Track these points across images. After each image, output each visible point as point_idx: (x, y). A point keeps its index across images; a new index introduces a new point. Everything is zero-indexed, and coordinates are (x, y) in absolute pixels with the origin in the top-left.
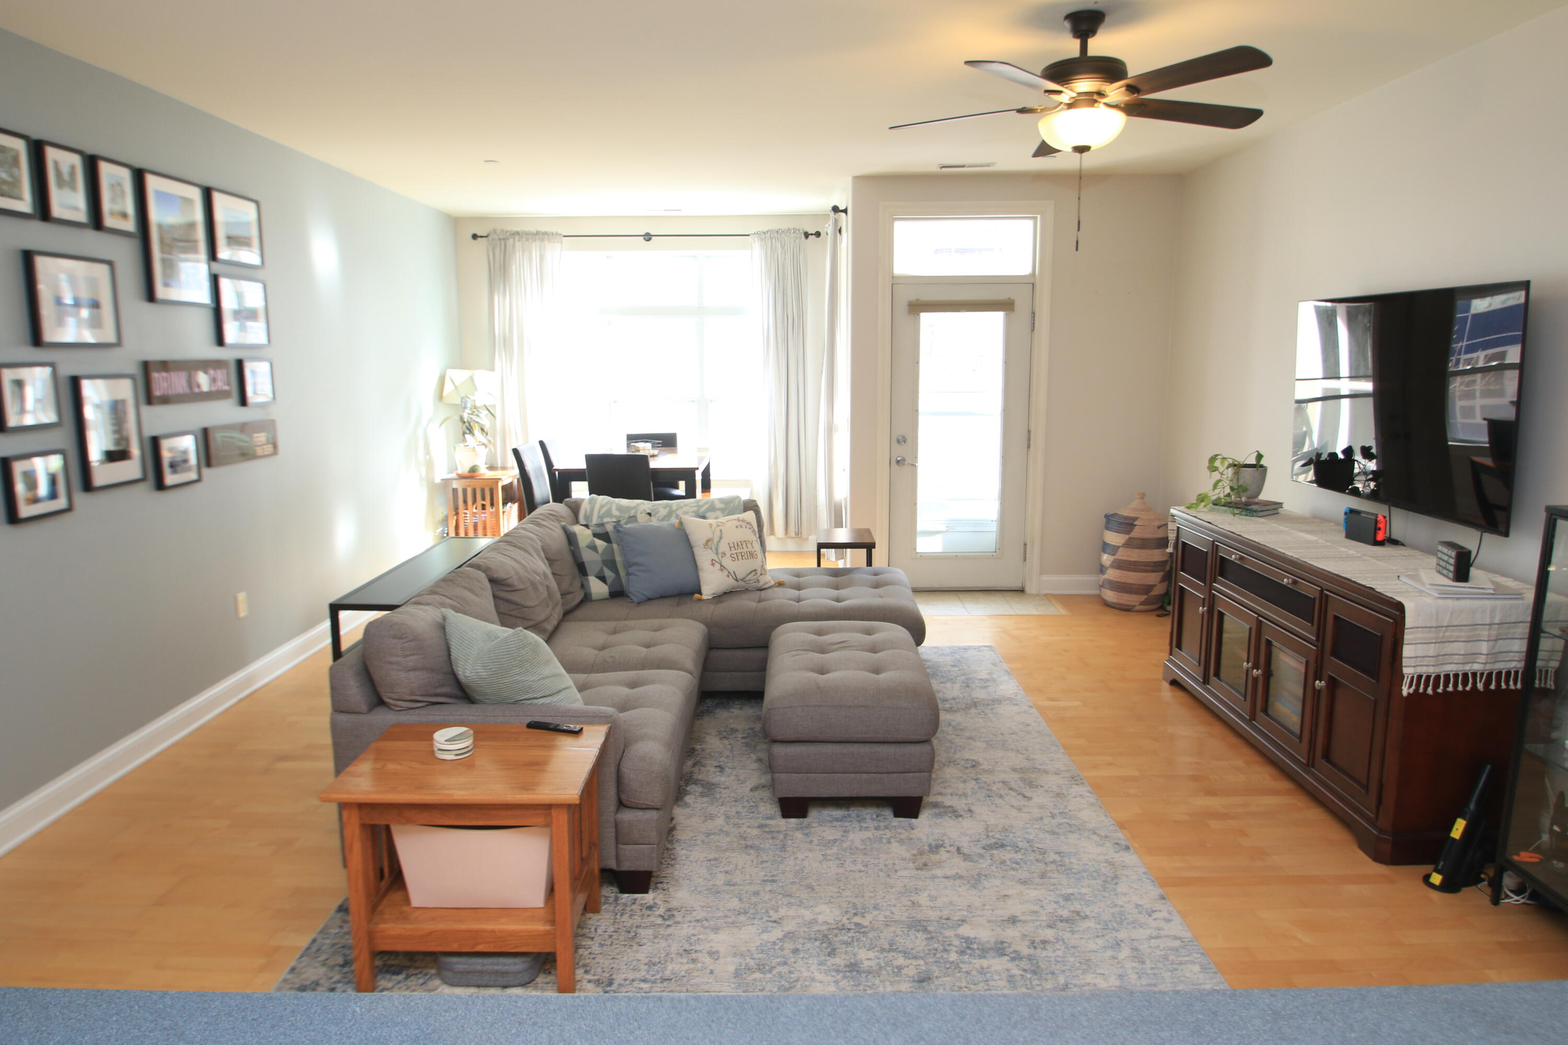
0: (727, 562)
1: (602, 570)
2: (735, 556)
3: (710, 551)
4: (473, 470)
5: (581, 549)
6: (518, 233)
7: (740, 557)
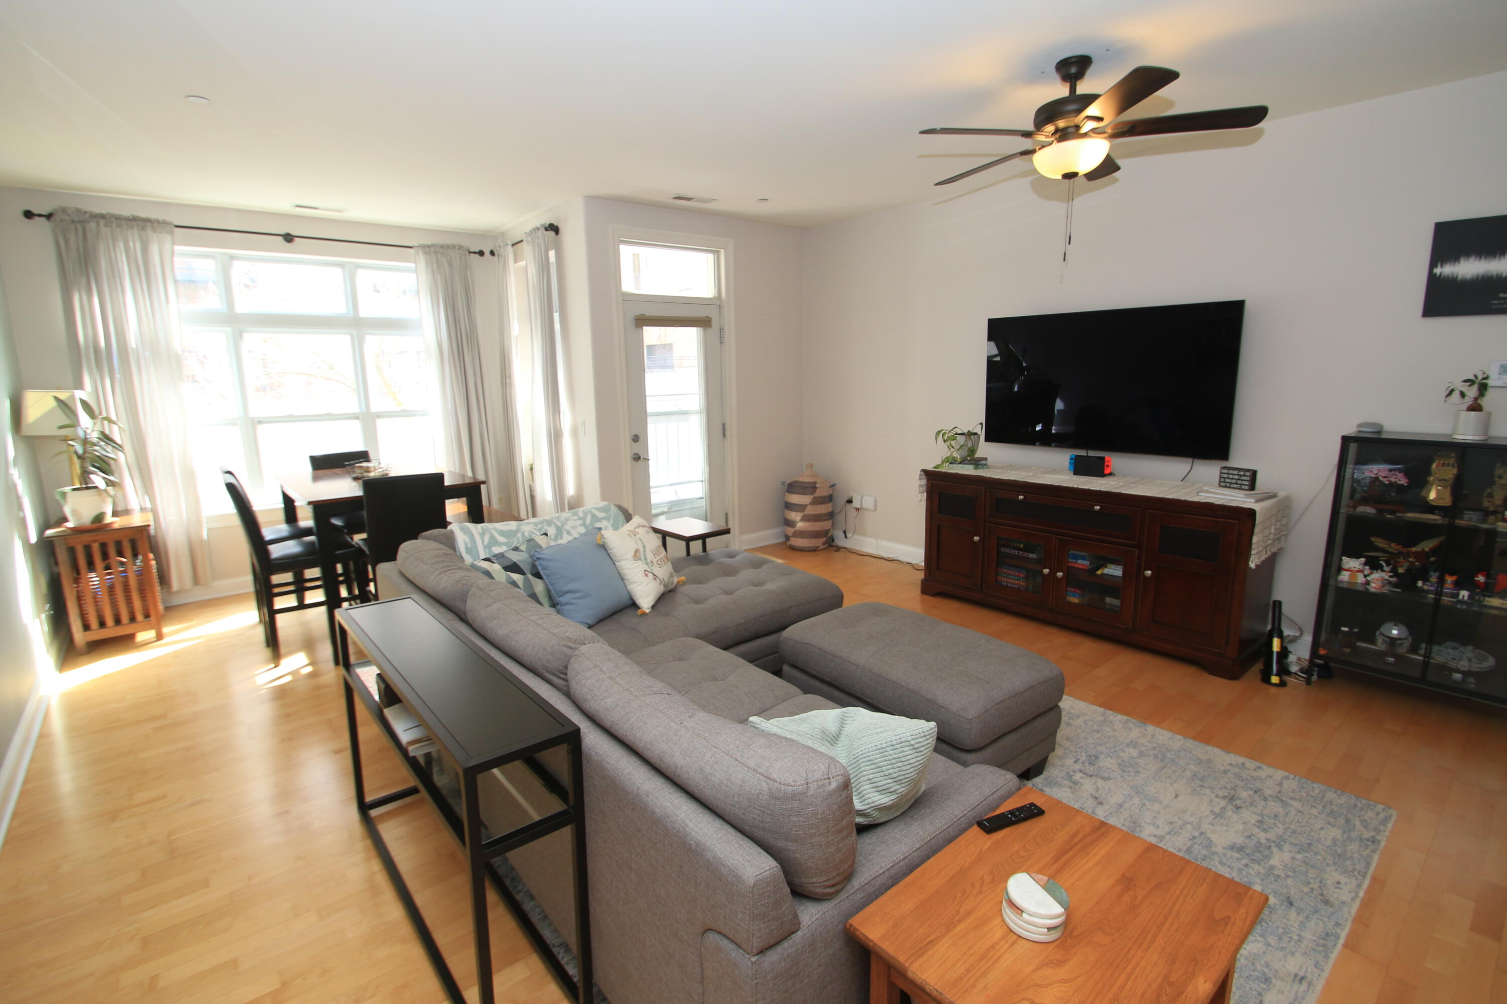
0: (656, 570)
3: (641, 562)
4: (99, 518)
6: (102, 216)
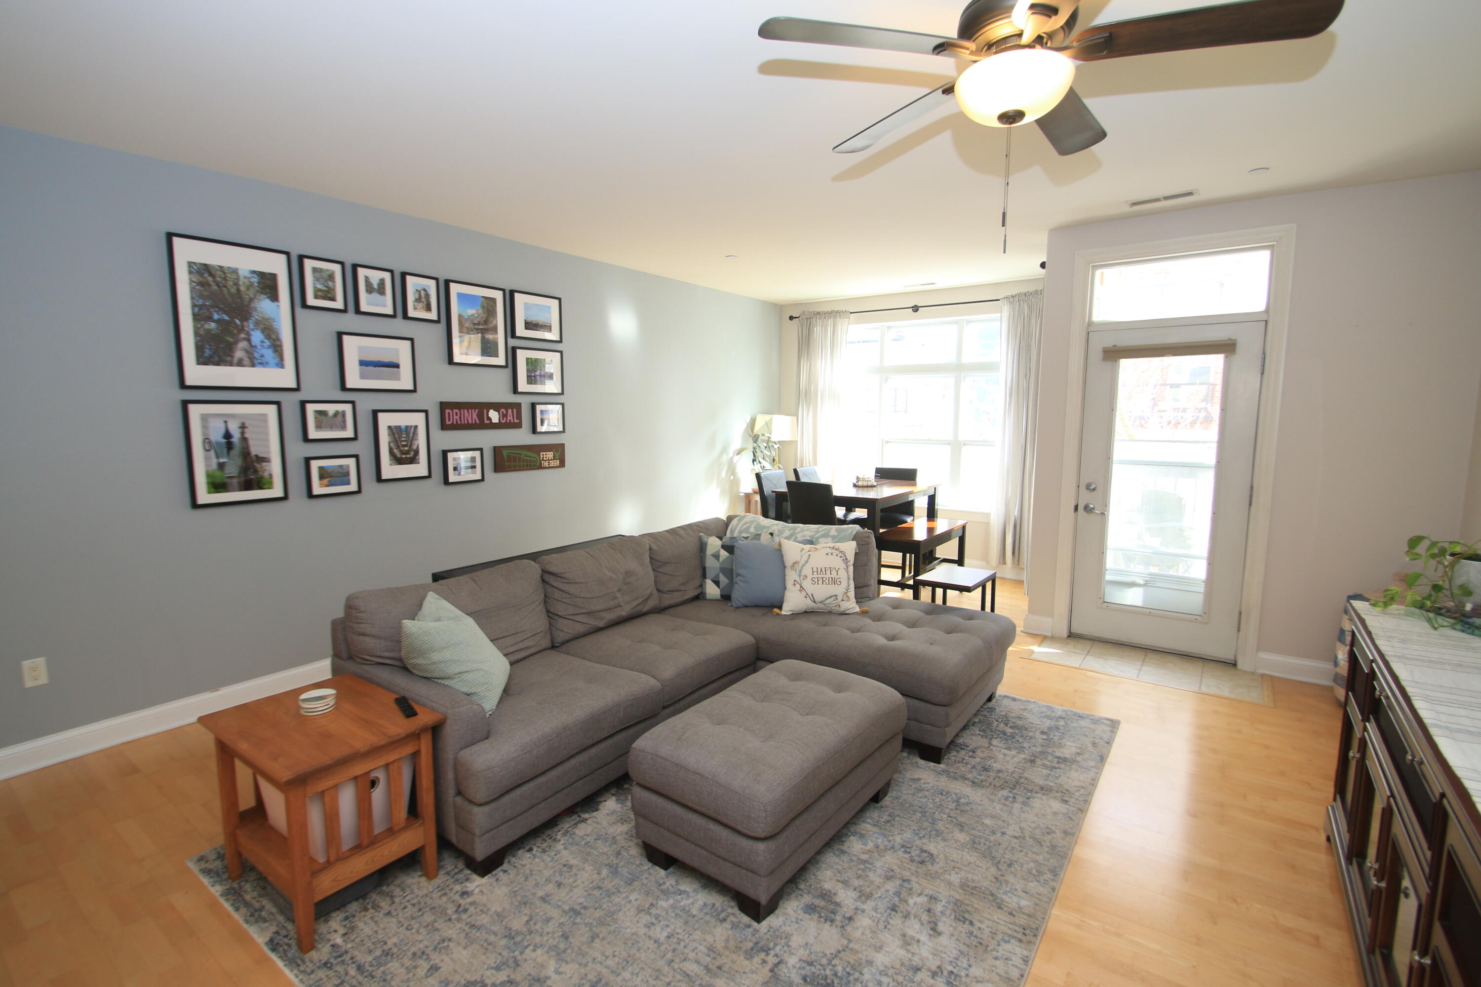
0: (807, 584)
1: (718, 575)
2: (816, 580)
3: (796, 572)
5: (707, 557)
6: (819, 313)
7: (820, 582)
